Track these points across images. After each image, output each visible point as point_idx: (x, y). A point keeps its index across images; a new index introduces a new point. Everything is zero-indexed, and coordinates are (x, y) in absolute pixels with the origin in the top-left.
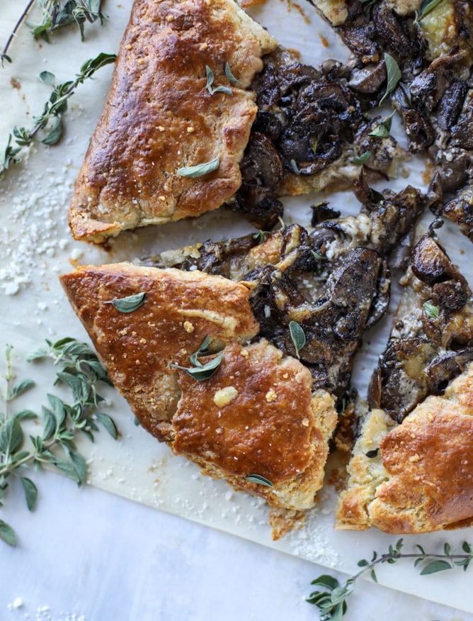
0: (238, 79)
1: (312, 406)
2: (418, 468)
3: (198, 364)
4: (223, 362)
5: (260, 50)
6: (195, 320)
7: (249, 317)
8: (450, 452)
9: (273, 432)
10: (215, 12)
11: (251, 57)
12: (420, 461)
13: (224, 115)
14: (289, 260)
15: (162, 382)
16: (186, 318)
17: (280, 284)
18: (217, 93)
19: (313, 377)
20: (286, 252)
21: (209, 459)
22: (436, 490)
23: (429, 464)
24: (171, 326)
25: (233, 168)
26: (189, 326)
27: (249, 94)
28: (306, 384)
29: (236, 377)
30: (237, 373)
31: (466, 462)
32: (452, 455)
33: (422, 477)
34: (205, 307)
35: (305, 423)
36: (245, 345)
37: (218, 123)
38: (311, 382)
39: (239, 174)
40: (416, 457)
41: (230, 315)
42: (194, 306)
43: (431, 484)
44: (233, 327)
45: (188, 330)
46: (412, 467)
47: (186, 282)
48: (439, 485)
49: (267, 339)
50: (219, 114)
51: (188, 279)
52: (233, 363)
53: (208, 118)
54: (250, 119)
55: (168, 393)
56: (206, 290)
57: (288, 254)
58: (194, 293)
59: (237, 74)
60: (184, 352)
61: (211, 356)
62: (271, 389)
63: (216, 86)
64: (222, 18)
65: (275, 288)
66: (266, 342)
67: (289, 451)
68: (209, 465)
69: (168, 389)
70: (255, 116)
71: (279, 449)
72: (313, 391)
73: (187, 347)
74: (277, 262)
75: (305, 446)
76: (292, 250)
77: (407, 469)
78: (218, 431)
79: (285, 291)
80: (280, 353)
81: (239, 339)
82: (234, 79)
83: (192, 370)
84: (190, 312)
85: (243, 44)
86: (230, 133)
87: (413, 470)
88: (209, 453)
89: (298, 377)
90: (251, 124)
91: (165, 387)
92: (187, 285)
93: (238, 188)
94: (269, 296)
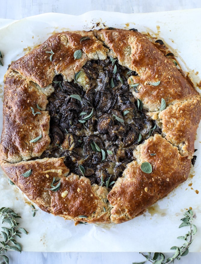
0: (42, 108)
1: (92, 189)
2: (121, 201)
3: (54, 187)
4: (61, 184)
5: (46, 97)
6: (49, 173)
7: (66, 168)
8: (129, 194)
9: (82, 201)
10: (29, 89)
11: (44, 100)
12: (121, 199)
13: (40, 121)
14: (72, 146)
15: (44, 195)
16: (45, 174)
17: (72, 154)
18: (36, 115)
19: (90, 180)
20: (71, 144)
21: (66, 215)
22: (128, 206)
23: (124, 199)
24: (42, 177)
25: (47, 136)
26: (47, 176)
27: (47, 112)
28: (88, 183)
29: (66, 187)
30: (67, 186)
31: (135, 195)
32: (130, 194)
33: (123, 204)
34: (51, 169)
35: (92, 195)
36: (66, 177)
37: (39, 124)
38: (90, 182)
39: (49, 138)
40: (119, 198)
41: (59, 169)
42: (47, 169)
43: (126, 205)
44: (61, 172)
45: (48, 177)
46: (119, 202)
47: (43, 162)
48: (129, 205)
49: (73, 173)
50: (38, 121)
51: (43, 161)
52: (65, 183)
53: (36, 123)
54: (48, 120)
55: (47, 198)
56: (50, 163)
57: (72, 144)
58: (46, 165)
59: (41, 107)
60: (48, 184)
61: (57, 183)
62: (78, 188)
63: (36, 113)
64: (32, 90)
65: (71, 157)
66: (73, 174)
67: (89, 205)
68: (66, 216)
69: (47, 197)
70: (50, 119)
71: (86, 206)
72: (91, 185)
73: (49, 182)
74: (69, 148)
75: (94, 202)
76: (72, 143)
77: (118, 203)
78: (66, 205)
79: (74, 157)
80: (78, 176)
81: (64, 175)
82: (41, 109)
83: (53, 189)
84: (46, 172)
85: (41, 97)
86: (43, 126)
87: (120, 202)
88: (65, 213)
89: (86, 182)
90: (49, 121)
91: (45, 196)
92: (43, 163)
93: (50, 142)
94: (70, 159)
